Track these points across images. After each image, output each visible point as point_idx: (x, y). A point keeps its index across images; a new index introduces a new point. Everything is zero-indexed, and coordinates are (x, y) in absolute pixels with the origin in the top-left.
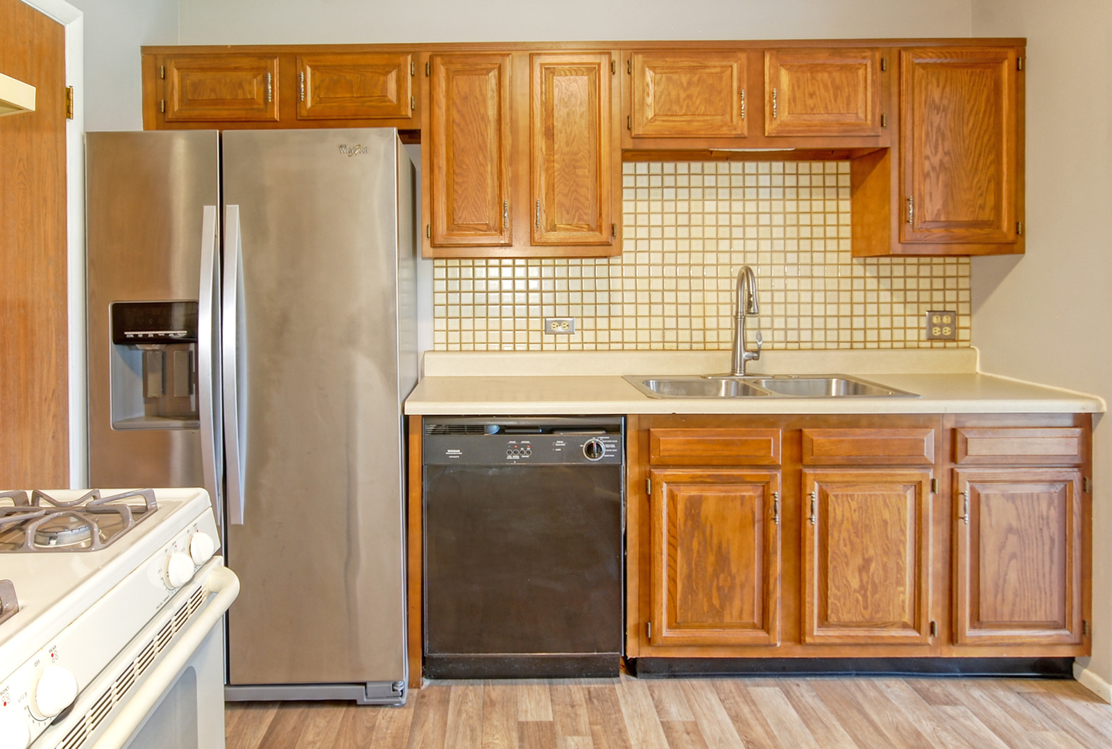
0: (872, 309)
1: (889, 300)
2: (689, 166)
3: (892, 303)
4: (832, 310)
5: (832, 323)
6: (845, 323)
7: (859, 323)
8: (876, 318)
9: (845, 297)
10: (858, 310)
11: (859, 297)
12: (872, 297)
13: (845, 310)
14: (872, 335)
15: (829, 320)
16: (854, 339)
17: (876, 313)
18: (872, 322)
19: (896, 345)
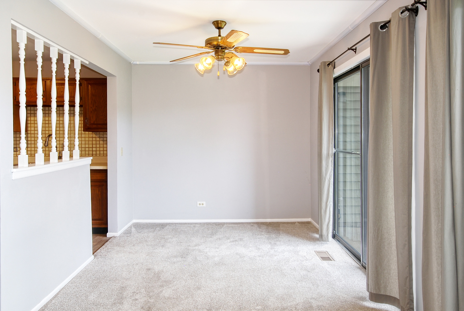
0: (98, 146)
1: (103, 143)
2: (49, 108)
3: (103, 144)
4: (87, 146)
5: (87, 149)
6: (91, 149)
7: (94, 149)
8: (99, 148)
9: (91, 142)
10: (94, 146)
11: (94, 142)
12: (98, 142)
13: (91, 146)
14: (98, 152)
15: (86, 148)
16: (93, 154)
17: (99, 147)
18: (98, 149)
19: (104, 155)
